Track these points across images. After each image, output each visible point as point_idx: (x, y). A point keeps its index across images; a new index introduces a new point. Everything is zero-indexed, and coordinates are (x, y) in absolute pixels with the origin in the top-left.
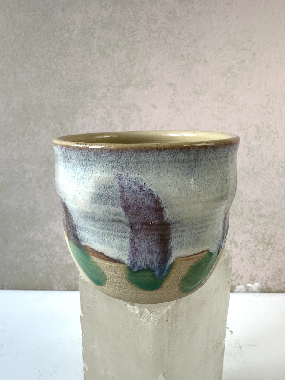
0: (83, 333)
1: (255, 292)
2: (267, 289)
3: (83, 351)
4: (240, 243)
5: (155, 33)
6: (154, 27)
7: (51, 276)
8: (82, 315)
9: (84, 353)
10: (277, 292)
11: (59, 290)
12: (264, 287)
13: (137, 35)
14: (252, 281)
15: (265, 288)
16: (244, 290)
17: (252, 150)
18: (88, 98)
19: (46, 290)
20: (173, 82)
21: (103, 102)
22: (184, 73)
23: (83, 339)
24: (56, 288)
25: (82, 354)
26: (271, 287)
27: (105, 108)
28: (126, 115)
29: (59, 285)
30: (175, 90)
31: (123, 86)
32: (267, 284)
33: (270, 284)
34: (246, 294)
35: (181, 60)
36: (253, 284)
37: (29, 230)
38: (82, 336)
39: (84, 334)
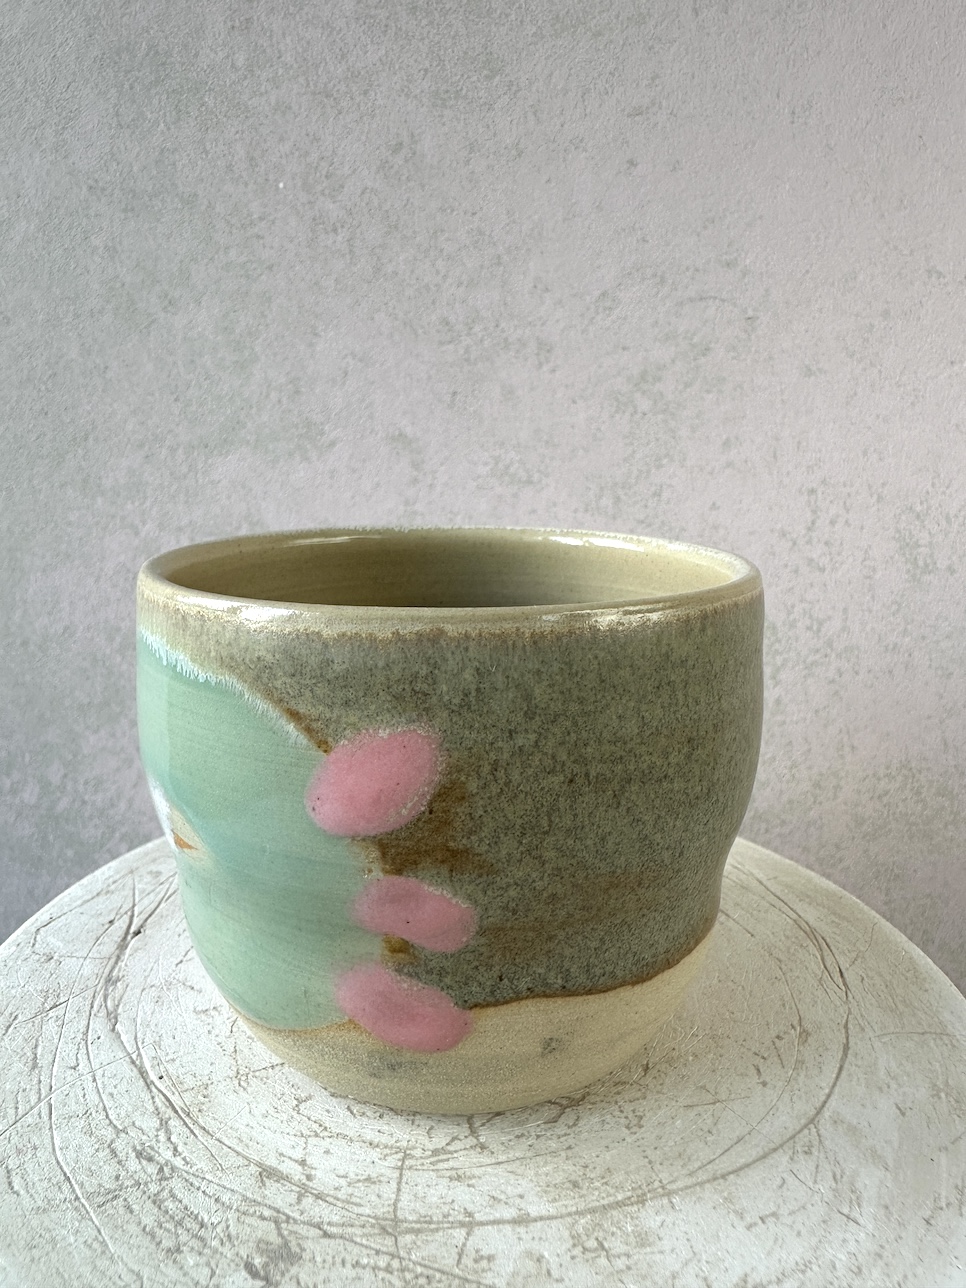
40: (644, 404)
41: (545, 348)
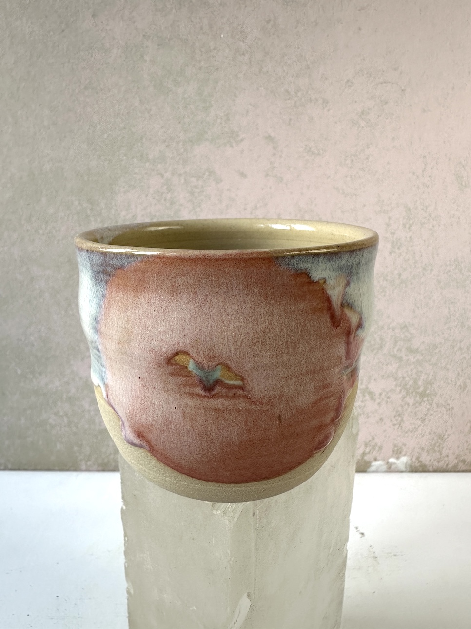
0: (125, 535)
1: (402, 472)
2: (420, 466)
3: (126, 564)
4: (377, 395)
5: (243, 54)
6: (241, 43)
7: (76, 448)
8: (124, 508)
9: (126, 566)
10: (435, 471)
11: (88, 470)
12: (415, 463)
13: (213, 57)
14: (398, 453)
15: (417, 465)
16: (384, 468)
17: (399, 244)
18: (135, 160)
19: (68, 470)
20: (272, 134)
21: (159, 166)
22: (290, 120)
23: (126, 545)
24: (84, 467)
25: (123, 568)
26: (427, 463)
27: (162, 176)
28: (196, 187)
29: (89, 463)
30: (275, 148)
31: (191, 141)
32: (420, 459)
33: (426, 459)
34: (387, 474)
35: (285, 100)
36: (398, 458)
37: (40, 373)
38: (125, 539)
39: (128, 538)
40: (363, 123)
41: (325, 102)
